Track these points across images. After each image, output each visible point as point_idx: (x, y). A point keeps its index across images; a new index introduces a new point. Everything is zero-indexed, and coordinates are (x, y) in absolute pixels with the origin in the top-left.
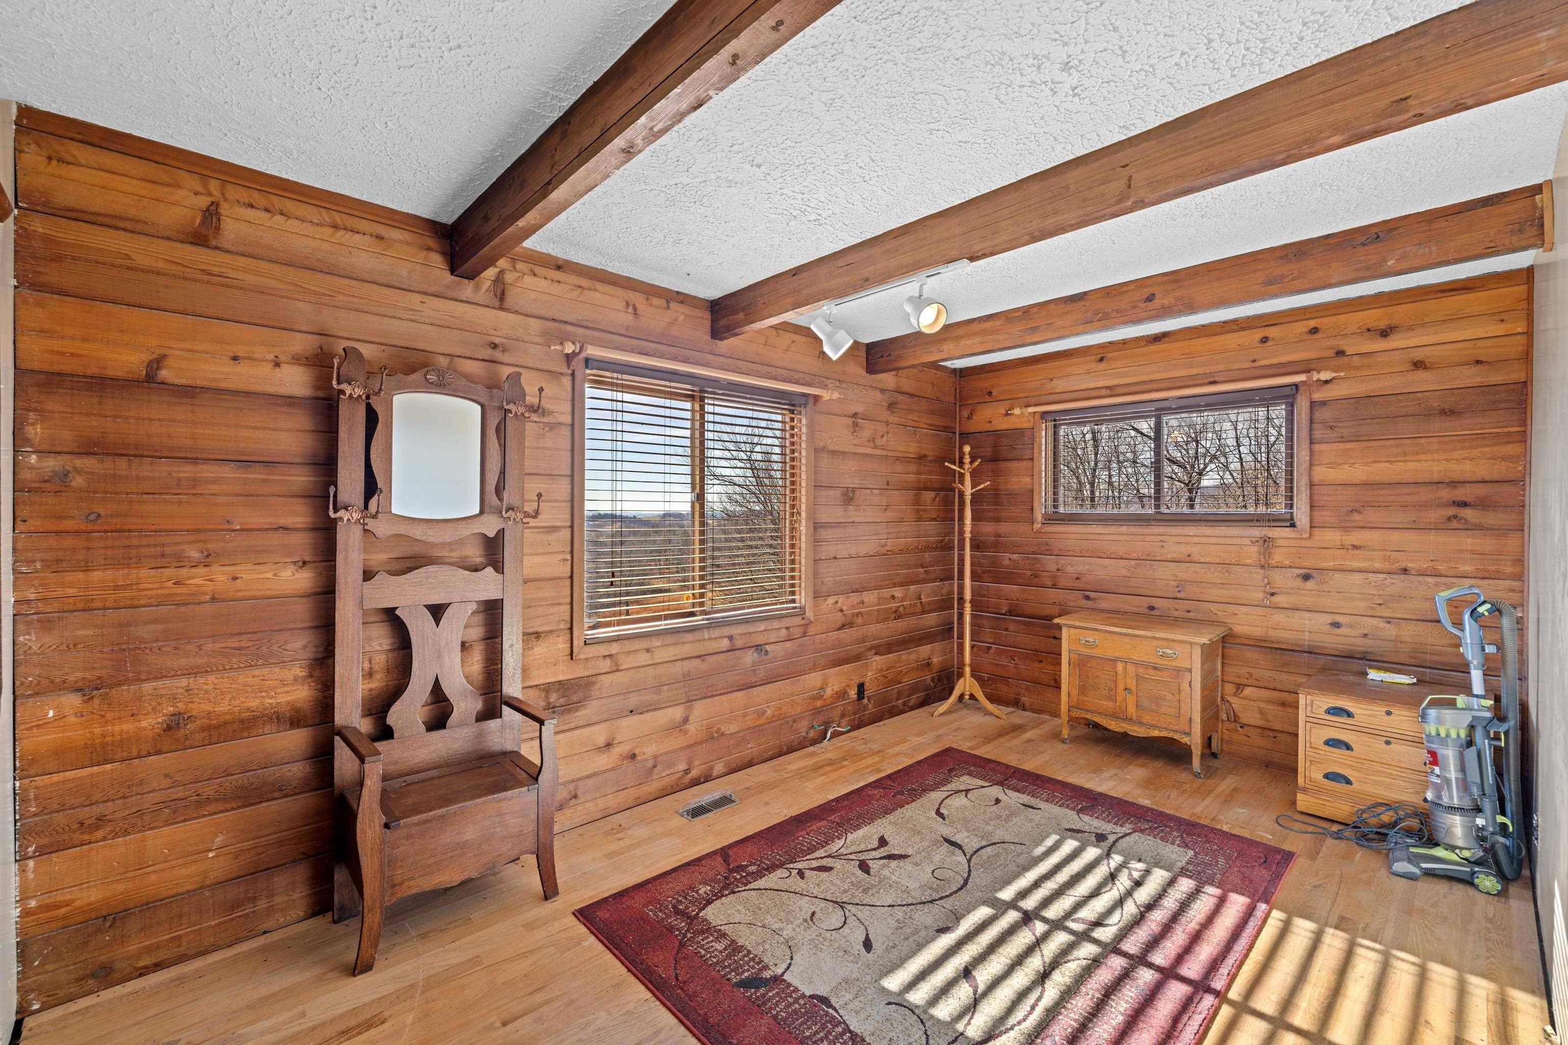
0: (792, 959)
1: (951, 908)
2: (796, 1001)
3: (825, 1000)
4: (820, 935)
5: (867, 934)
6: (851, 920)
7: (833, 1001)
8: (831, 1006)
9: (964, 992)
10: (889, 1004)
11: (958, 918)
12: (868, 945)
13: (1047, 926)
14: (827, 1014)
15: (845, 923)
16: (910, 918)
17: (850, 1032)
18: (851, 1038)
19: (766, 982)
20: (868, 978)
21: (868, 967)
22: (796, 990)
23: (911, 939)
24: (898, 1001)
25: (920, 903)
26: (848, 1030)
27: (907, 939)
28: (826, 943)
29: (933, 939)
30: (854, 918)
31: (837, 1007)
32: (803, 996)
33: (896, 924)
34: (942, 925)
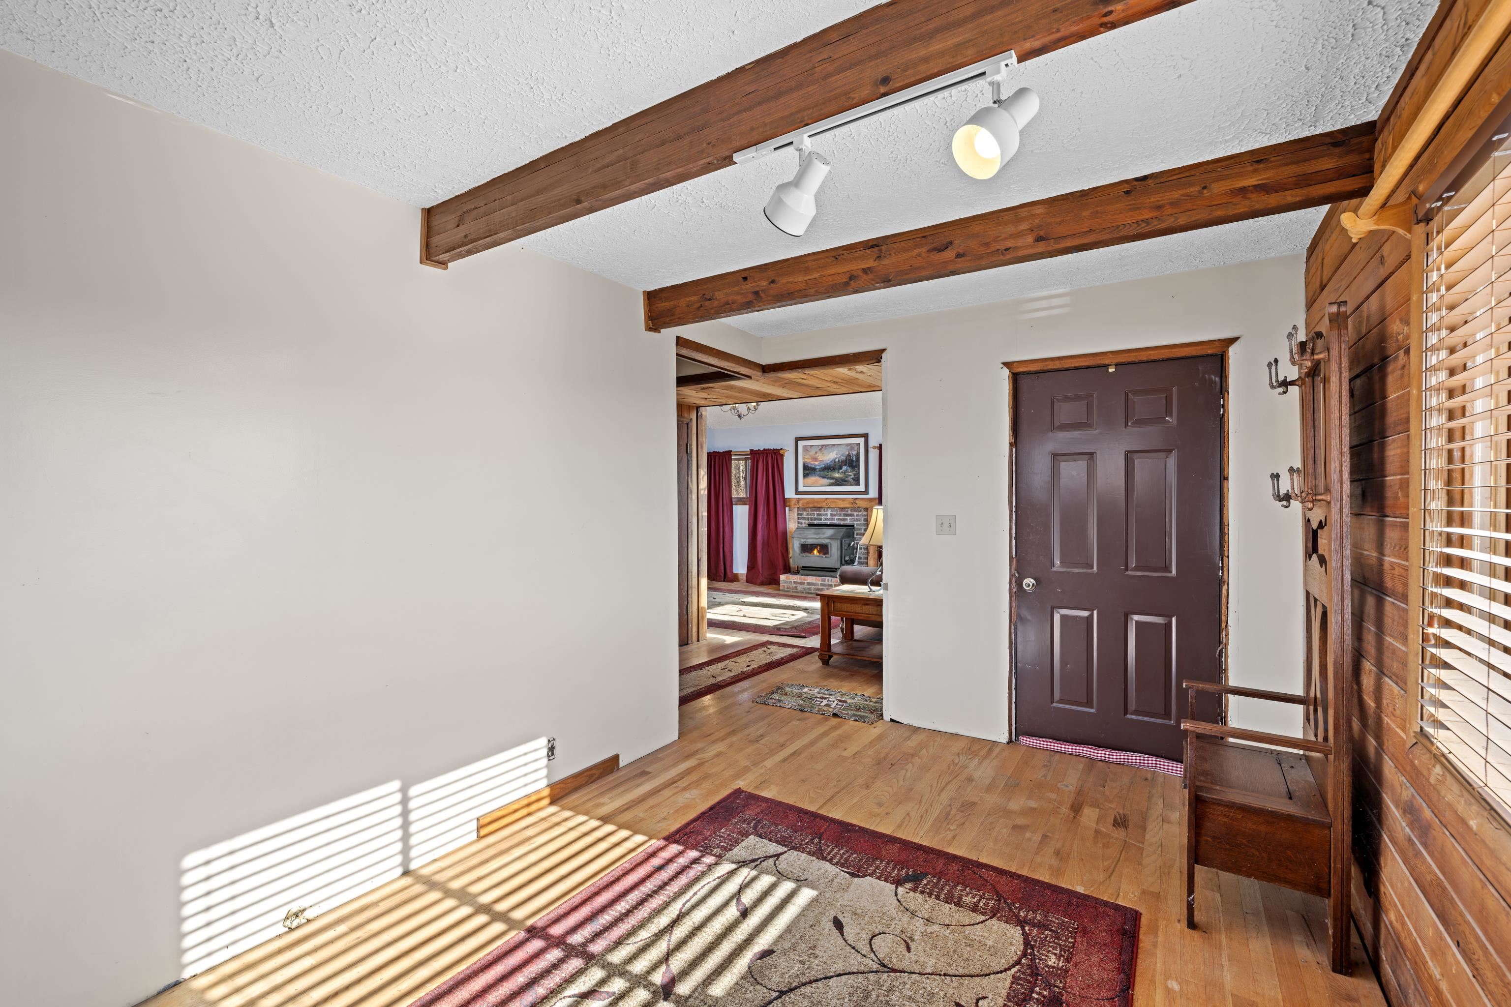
0: (899, 900)
1: (758, 987)
2: (874, 872)
3: (853, 875)
4: (888, 926)
5: (842, 935)
6: (866, 950)
7: (847, 876)
8: (848, 873)
9: (748, 898)
10: (806, 880)
11: (751, 975)
12: (838, 925)
13: (650, 978)
14: (848, 868)
15: (871, 945)
16: (804, 964)
17: (828, 861)
18: (826, 857)
19: (907, 879)
20: (827, 895)
21: (830, 904)
22: (879, 878)
23: (798, 937)
24: (801, 882)
25: (796, 988)
26: (830, 861)
27: (802, 937)
28: (877, 919)
29: (776, 941)
30: (863, 952)
31: (843, 873)
32: (871, 875)
33: (817, 952)
34: (768, 960)
